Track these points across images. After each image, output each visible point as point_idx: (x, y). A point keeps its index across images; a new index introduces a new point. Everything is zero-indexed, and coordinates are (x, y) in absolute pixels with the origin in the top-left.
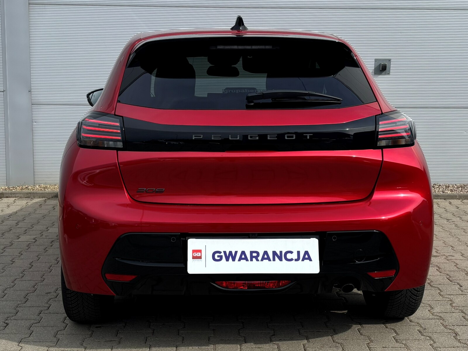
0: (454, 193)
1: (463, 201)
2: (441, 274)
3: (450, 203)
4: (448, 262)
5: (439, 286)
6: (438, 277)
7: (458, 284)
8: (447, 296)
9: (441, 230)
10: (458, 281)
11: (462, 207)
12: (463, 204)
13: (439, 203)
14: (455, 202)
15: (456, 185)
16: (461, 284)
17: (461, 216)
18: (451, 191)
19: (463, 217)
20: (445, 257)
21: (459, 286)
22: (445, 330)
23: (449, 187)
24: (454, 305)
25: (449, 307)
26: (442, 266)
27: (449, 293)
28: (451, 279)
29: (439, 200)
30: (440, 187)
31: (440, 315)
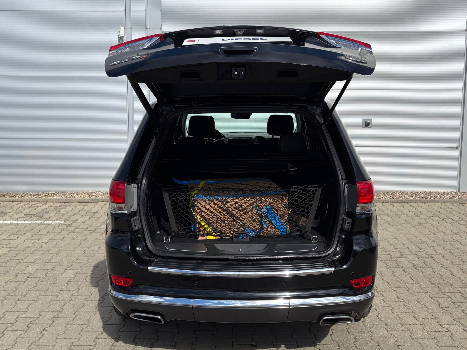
0: (412, 198)
1: (418, 204)
2: (420, 260)
3: (410, 206)
4: (421, 251)
5: (420, 269)
6: (418, 262)
7: (431, 267)
8: (427, 276)
9: (410, 226)
10: (430, 265)
11: (418, 208)
12: (418, 206)
13: (404, 205)
14: (414, 204)
15: (411, 192)
16: (433, 268)
17: (419, 216)
18: (409, 196)
19: (421, 216)
20: (418, 247)
21: (431, 268)
22: (432, 300)
23: (407, 193)
24: (432, 282)
25: (430, 284)
26: (418, 254)
27: (427, 274)
28: (426, 263)
29: (404, 204)
30: (402, 194)
31: (427, 289)
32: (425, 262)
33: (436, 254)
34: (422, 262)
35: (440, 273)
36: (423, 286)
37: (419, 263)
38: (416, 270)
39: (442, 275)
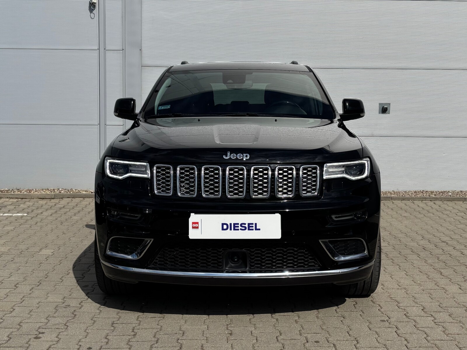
0: (437, 196)
1: (444, 202)
3: (434, 203)
4: (435, 237)
7: (442, 249)
8: (436, 255)
11: (443, 206)
12: (443, 204)
13: (427, 203)
14: (438, 202)
15: (438, 191)
17: (442, 212)
18: (435, 195)
19: (444, 212)
20: (433, 235)
21: (442, 250)
22: (435, 271)
23: (433, 192)
24: (439, 259)
25: (436, 260)
27: (436, 253)
30: (427, 192)
32: (436, 245)
33: (451, 239)
34: (434, 245)
35: (450, 253)
36: (430, 261)
37: (431, 246)
38: (425, 251)
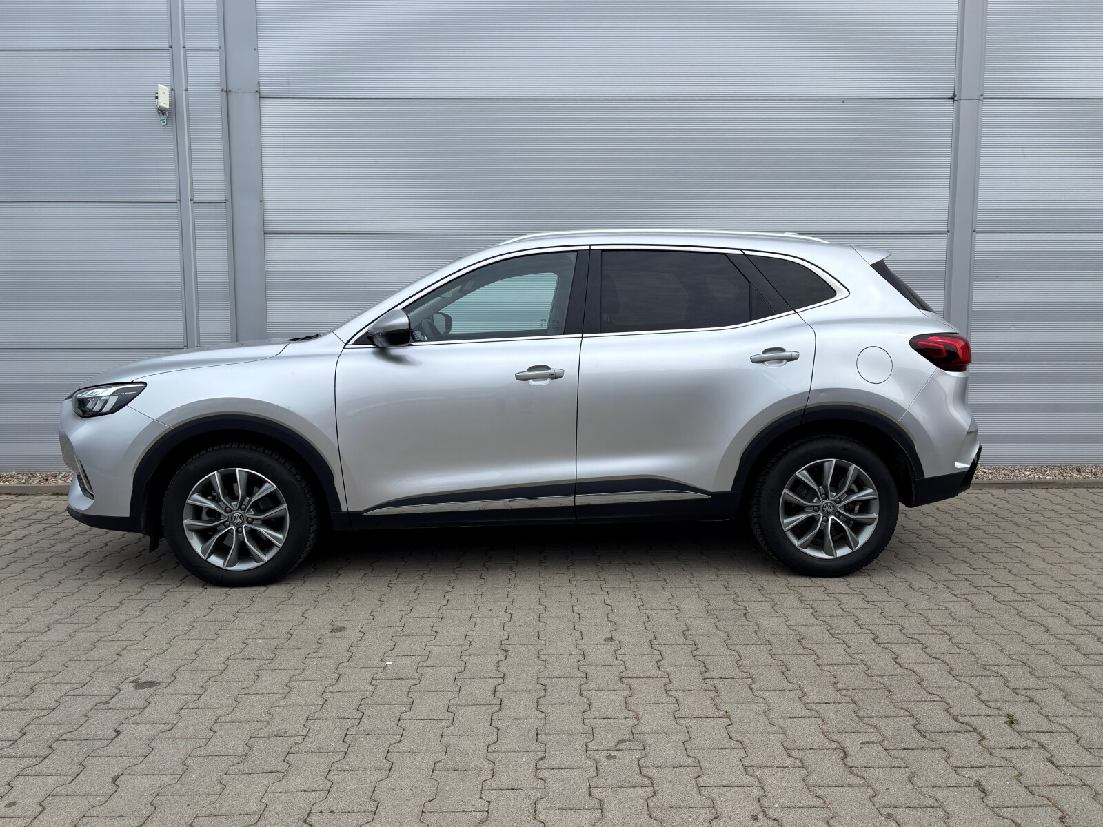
39: (870, 663)
